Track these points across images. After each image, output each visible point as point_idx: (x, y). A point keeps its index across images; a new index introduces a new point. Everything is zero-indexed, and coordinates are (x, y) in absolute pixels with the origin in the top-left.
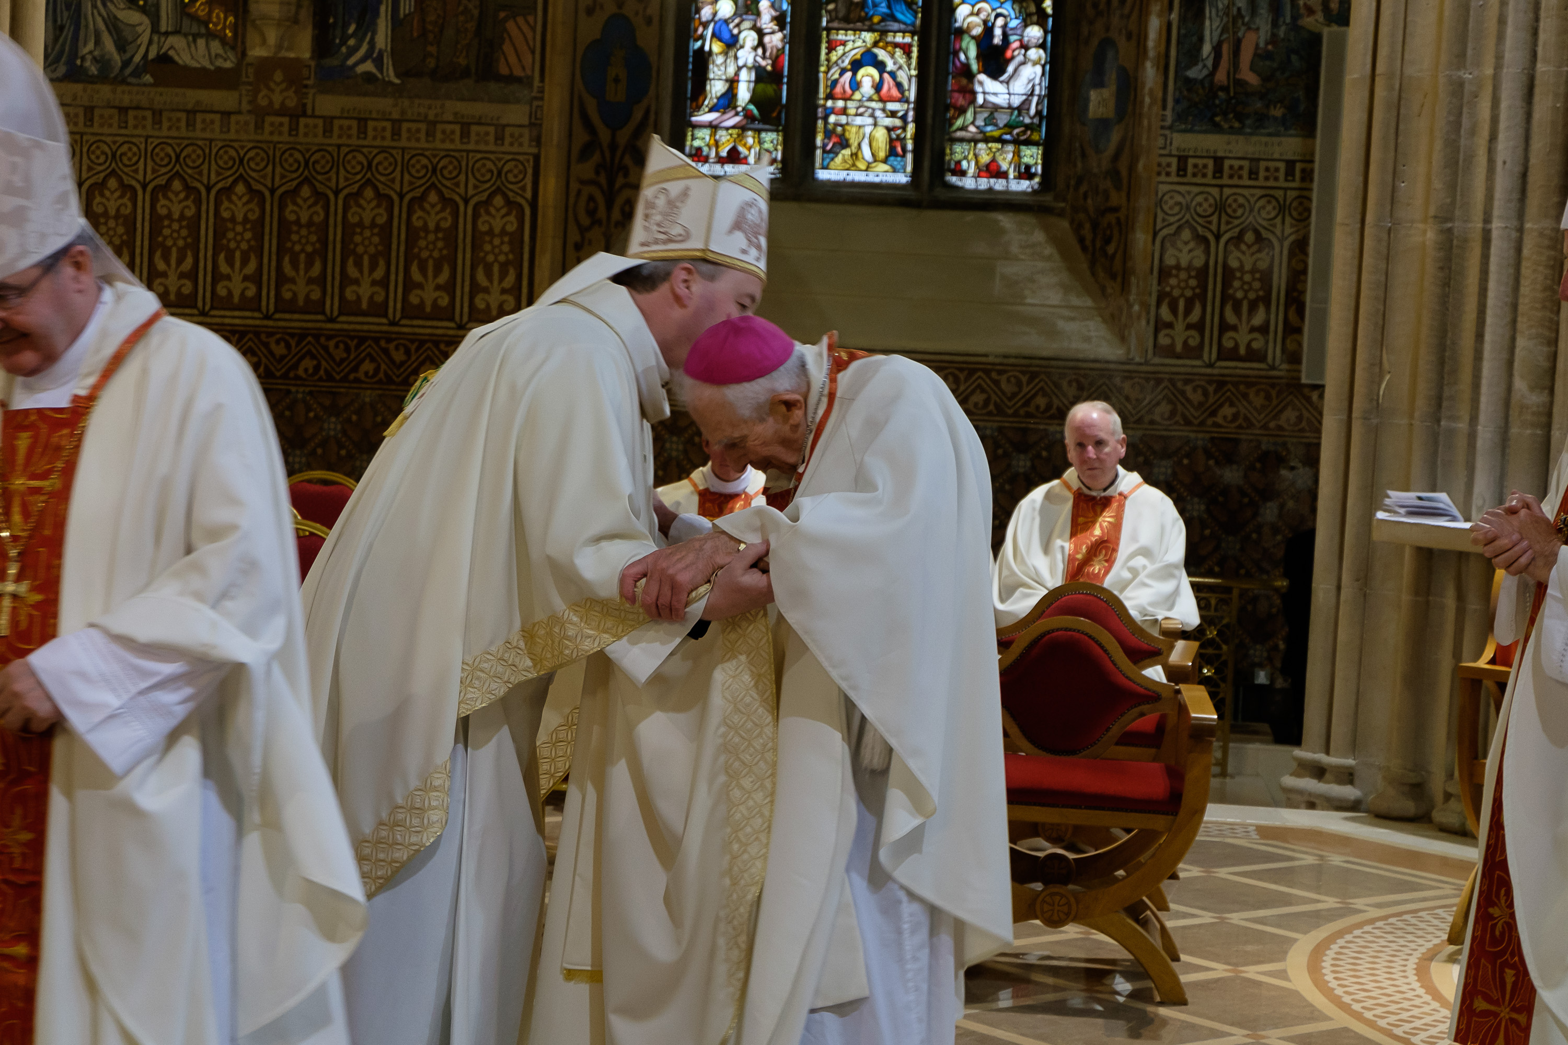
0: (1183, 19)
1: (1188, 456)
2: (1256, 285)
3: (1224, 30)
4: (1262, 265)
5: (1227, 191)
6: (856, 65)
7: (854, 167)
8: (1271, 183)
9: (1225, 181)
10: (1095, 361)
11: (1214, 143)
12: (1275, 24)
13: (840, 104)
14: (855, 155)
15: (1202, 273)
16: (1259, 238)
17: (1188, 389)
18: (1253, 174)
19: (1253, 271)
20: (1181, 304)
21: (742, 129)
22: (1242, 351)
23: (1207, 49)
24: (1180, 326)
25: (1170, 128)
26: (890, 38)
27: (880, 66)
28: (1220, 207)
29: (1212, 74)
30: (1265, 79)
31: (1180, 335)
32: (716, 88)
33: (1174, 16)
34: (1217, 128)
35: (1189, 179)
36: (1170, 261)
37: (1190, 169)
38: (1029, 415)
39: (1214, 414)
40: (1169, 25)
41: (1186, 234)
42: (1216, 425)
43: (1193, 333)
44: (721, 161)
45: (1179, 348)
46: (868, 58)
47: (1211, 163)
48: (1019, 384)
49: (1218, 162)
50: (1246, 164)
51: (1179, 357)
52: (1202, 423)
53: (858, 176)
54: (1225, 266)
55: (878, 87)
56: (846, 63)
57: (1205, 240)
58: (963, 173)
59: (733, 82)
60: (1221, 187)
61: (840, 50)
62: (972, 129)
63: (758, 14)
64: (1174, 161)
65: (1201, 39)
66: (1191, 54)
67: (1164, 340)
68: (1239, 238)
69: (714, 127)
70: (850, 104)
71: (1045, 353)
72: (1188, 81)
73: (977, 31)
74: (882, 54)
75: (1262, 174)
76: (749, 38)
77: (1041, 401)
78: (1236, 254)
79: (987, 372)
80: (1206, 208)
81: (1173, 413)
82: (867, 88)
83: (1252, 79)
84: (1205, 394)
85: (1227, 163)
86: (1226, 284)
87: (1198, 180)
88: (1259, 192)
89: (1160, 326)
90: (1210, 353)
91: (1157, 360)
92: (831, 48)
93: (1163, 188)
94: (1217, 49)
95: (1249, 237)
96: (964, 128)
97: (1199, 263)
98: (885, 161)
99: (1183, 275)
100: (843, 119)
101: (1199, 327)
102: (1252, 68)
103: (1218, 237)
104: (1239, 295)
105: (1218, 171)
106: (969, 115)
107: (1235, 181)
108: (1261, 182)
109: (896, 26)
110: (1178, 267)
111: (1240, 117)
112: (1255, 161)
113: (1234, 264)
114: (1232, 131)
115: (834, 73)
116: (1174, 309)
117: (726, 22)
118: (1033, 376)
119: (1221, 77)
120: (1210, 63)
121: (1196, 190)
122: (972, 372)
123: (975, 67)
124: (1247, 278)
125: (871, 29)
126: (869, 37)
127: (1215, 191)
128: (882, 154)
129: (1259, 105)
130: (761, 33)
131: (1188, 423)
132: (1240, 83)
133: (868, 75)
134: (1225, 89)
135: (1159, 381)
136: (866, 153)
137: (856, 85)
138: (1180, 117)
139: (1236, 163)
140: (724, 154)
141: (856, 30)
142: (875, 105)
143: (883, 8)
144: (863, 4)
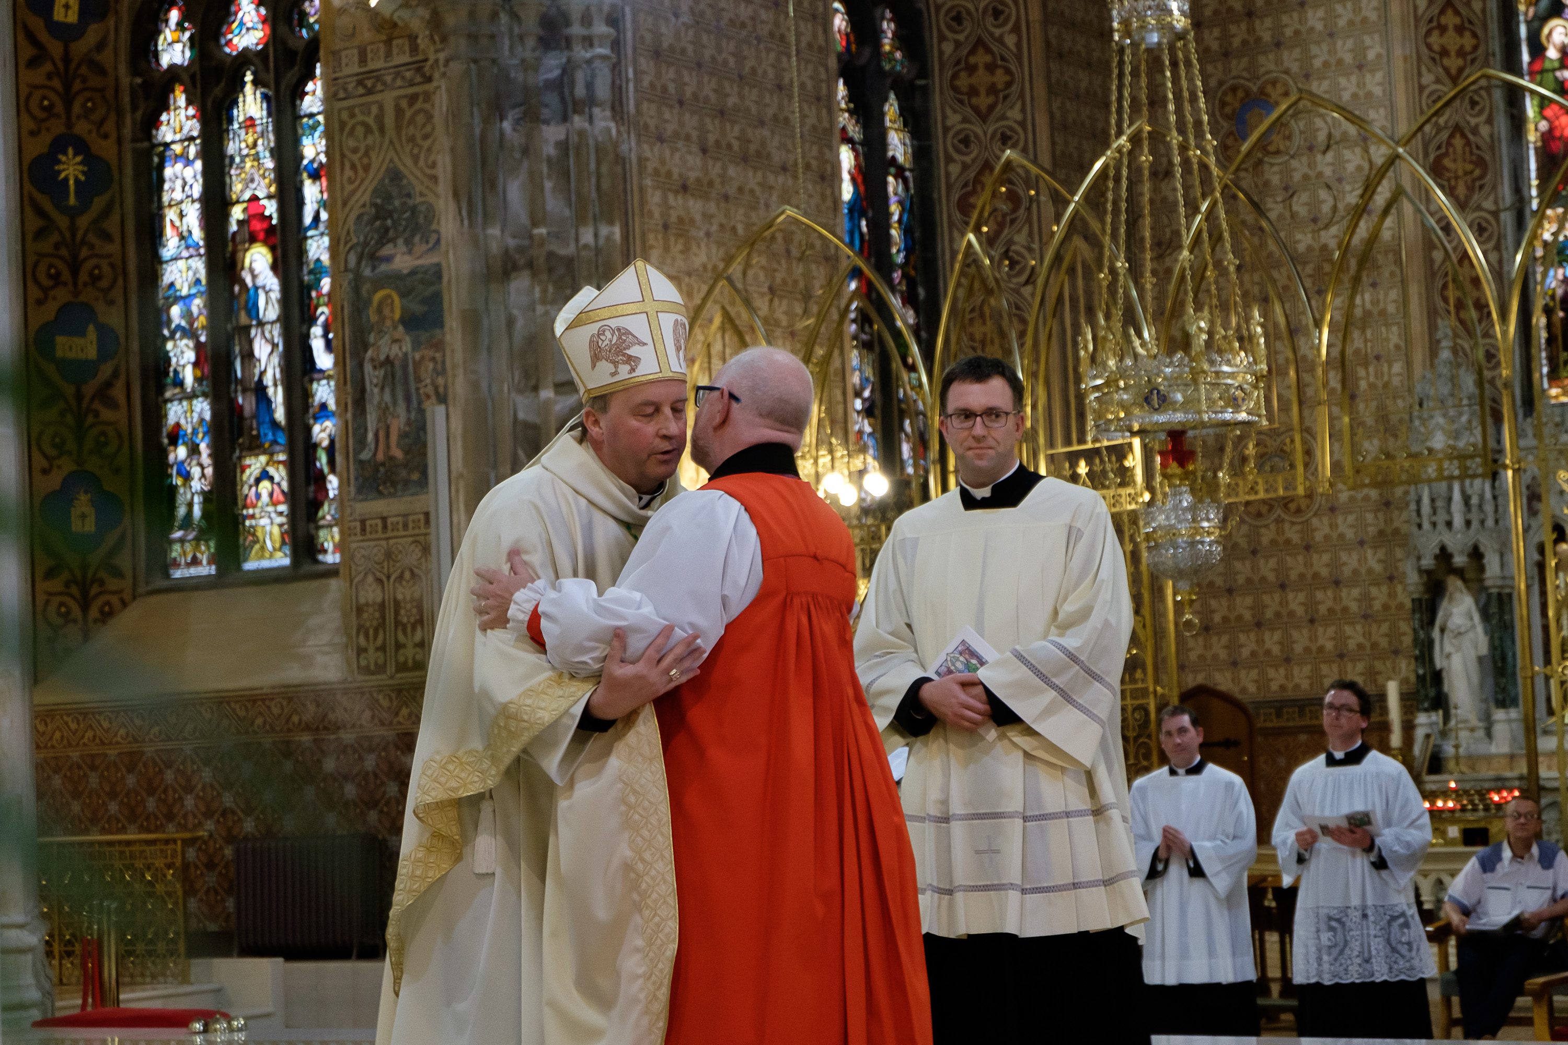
0: (354, 416)
1: (384, 749)
2: (415, 611)
3: (379, 420)
4: (417, 595)
5: (392, 542)
6: (258, 481)
7: (262, 557)
8: (417, 531)
9: (390, 534)
10: (325, 683)
11: (379, 506)
12: (408, 410)
13: (251, 511)
14: (263, 548)
15: (382, 606)
16: (413, 574)
17: (381, 697)
18: (405, 526)
19: (412, 600)
20: (371, 632)
21: (197, 539)
22: (410, 663)
23: (370, 436)
24: (371, 650)
25: (354, 500)
26: (275, 458)
27: (271, 479)
28: (388, 555)
29: (375, 455)
30: (406, 452)
31: (373, 657)
32: (182, 511)
33: (349, 415)
34: (381, 494)
35: (368, 536)
36: (362, 601)
37: (368, 529)
38: (289, 730)
39: (397, 714)
40: (347, 423)
41: (370, 579)
42: (399, 723)
43: (380, 654)
44: (189, 565)
45: (372, 667)
46: (264, 475)
47: (379, 522)
48: (282, 708)
49: (384, 519)
50: (400, 519)
51: (373, 673)
52: (391, 723)
53: (266, 564)
54: (395, 600)
55: (271, 495)
56: (252, 480)
57: (379, 581)
58: (325, 551)
59: (190, 505)
60: (387, 539)
61: (248, 472)
62: (328, 517)
63: (199, 453)
64: (358, 524)
65: (366, 430)
66: (361, 443)
67: (363, 663)
68: (401, 577)
69: (182, 541)
70: (257, 511)
71: (296, 682)
72: (361, 462)
73: (325, 443)
74: (271, 470)
75: (411, 525)
76: (196, 471)
77: (295, 719)
78: (400, 589)
79: (263, 700)
80: (380, 557)
81: (373, 717)
82: (265, 498)
83: (398, 453)
84: (391, 700)
85: (389, 521)
86: (397, 613)
87: (374, 536)
88: (410, 540)
89: (361, 651)
90: (391, 669)
91: (360, 678)
92: (243, 471)
93: (354, 545)
94: (376, 435)
95: (407, 575)
96: (324, 518)
97: (379, 599)
98: (280, 549)
99: (371, 610)
100: (253, 522)
101: (383, 648)
102: (398, 445)
103: (388, 577)
104: (405, 620)
105: (385, 527)
106: (326, 507)
107: (396, 533)
108: (410, 532)
109: (278, 448)
110: (367, 604)
111: (394, 484)
112: (406, 516)
113: (400, 597)
114: (392, 495)
115: (246, 488)
116: (367, 636)
117: (183, 462)
118: (290, 700)
119: (380, 456)
120: (373, 446)
121: (372, 543)
122: (255, 701)
123: (326, 470)
124: (409, 606)
125: (264, 453)
126: (263, 459)
127: (384, 543)
128: (277, 545)
129: (403, 473)
130: (203, 468)
131: (382, 723)
132: (392, 458)
133: (265, 486)
134: (383, 464)
135: (363, 694)
136: (269, 544)
137: (258, 496)
138: (359, 490)
139: (395, 520)
140: (189, 559)
141: (257, 455)
142: (270, 509)
143: (270, 436)
144: (258, 436)
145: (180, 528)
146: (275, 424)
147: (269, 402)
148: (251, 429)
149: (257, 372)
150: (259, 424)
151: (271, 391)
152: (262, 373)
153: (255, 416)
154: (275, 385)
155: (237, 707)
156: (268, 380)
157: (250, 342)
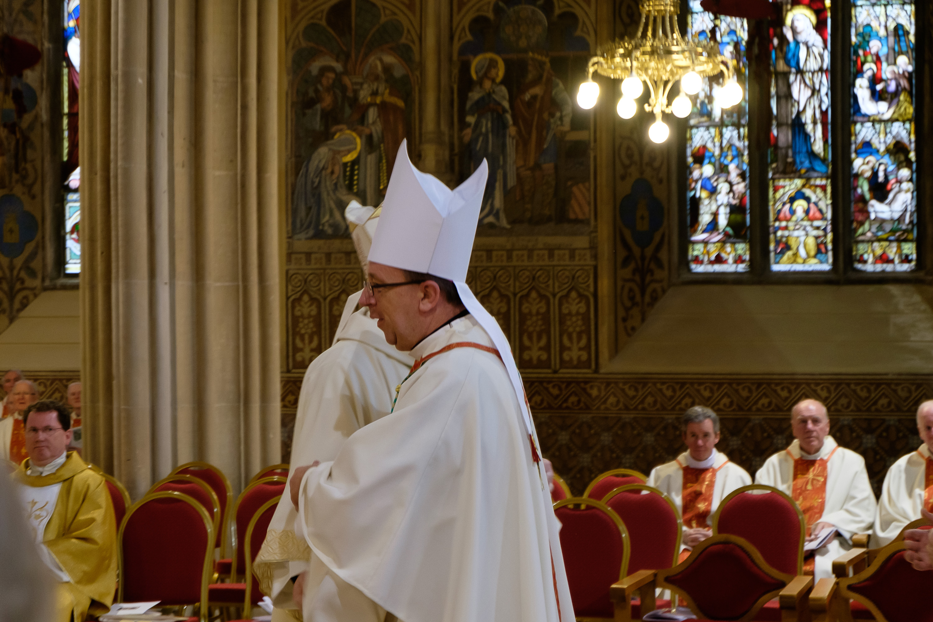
6: (792, 200)
7: (795, 262)
13: (784, 224)
14: (796, 255)
21: (723, 242)
26: (812, 182)
27: (808, 199)
32: (706, 218)
44: (712, 263)
46: (799, 195)
53: (798, 267)
55: (807, 212)
56: (786, 198)
58: (866, 262)
59: (715, 215)
61: (781, 191)
62: (869, 234)
63: (729, 173)
69: (705, 243)
70: (790, 223)
73: (868, 174)
74: (808, 192)
76: (724, 187)
79: (887, 385)
82: (800, 213)
92: (776, 190)
96: (864, 234)
98: (813, 257)
100: (786, 233)
106: (867, 226)
109: (815, 174)
115: (779, 206)
117: (709, 179)
122: (878, 384)
123: (868, 195)
125: (800, 177)
126: (799, 182)
128: (813, 253)
130: (731, 184)
133: (800, 205)
136: (802, 252)
137: (793, 212)
140: (713, 258)
141: (791, 178)
142: (806, 223)
143: (807, 164)
144: (794, 163)
145: (704, 231)
146: (812, 155)
147: (807, 137)
148: (787, 156)
149: (795, 111)
150: (794, 153)
151: (809, 128)
152: (799, 114)
153: (792, 146)
154: (815, 123)
155: (858, 388)
156: (807, 118)
157: (789, 86)
